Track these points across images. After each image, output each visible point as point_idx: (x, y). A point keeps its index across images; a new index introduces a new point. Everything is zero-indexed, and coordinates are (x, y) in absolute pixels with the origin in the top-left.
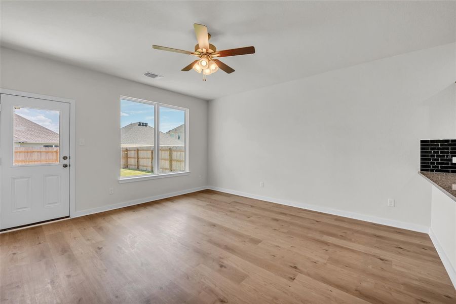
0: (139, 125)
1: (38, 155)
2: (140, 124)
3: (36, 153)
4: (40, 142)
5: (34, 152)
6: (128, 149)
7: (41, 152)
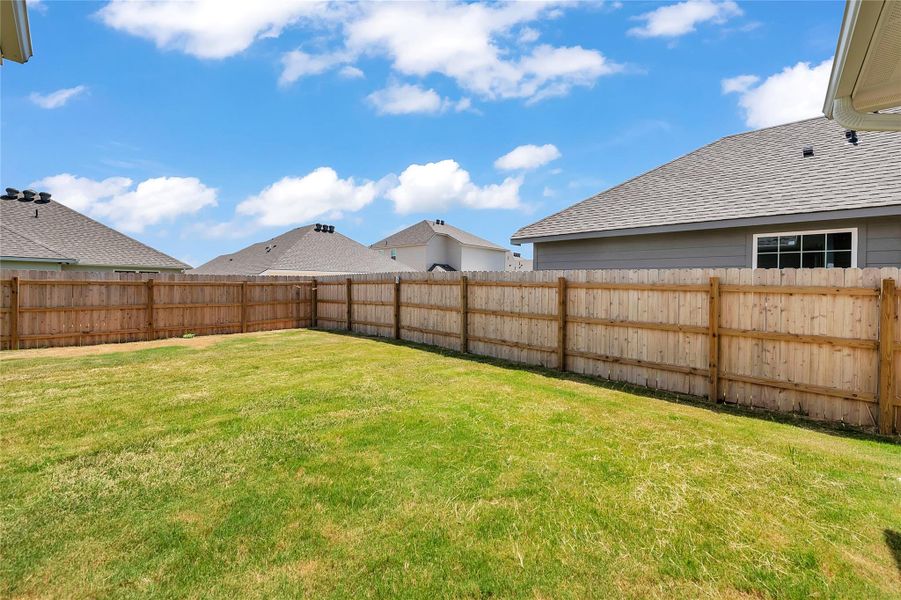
0: (318, 230)
1: (101, 293)
2: (318, 228)
3: (95, 288)
4: (108, 264)
5: (89, 283)
6: (319, 280)
7: (108, 285)
